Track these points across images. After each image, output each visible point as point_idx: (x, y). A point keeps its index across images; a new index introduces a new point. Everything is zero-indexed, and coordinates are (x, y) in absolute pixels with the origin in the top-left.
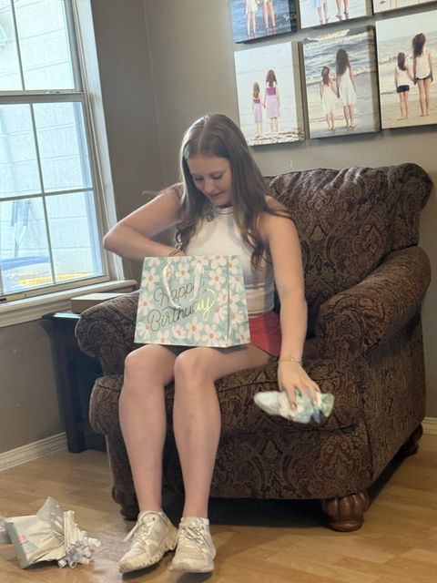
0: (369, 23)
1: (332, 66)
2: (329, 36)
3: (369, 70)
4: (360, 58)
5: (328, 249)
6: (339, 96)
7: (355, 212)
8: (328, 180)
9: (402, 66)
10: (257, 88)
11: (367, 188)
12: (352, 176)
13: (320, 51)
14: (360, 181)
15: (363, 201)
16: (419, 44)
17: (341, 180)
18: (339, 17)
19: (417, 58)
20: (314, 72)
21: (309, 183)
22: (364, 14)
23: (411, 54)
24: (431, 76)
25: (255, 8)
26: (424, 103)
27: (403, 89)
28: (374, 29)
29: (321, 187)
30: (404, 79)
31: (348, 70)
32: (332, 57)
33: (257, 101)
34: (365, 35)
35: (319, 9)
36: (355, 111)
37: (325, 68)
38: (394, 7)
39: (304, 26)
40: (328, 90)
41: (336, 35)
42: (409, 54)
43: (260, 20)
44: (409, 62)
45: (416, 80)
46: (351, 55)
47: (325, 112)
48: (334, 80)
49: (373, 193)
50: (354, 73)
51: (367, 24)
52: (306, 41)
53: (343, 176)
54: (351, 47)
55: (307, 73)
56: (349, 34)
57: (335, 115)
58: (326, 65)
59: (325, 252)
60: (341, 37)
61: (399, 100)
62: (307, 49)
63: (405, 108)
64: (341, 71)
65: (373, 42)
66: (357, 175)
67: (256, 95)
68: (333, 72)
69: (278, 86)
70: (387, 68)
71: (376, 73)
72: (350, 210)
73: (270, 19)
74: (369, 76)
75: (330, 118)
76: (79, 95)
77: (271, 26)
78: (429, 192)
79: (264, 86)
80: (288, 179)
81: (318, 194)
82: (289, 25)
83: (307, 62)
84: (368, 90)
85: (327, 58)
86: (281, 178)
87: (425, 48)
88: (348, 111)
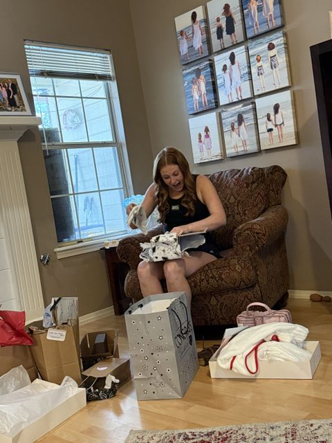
0: (252, 100)
2: (234, 108)
3: (253, 122)
4: (249, 117)
5: (238, 206)
6: (239, 136)
7: (249, 188)
8: (236, 174)
9: (269, 119)
10: (200, 135)
11: (255, 176)
12: (248, 171)
13: (229, 116)
14: (251, 173)
15: (253, 182)
16: (276, 108)
17: (242, 173)
18: (238, 98)
19: (277, 115)
21: (227, 176)
22: (249, 96)
23: (273, 113)
24: (283, 123)
25: (198, 98)
26: (281, 136)
27: (270, 130)
28: (255, 103)
29: (233, 177)
30: (270, 126)
31: (243, 124)
32: (236, 118)
33: (200, 142)
34: (251, 106)
35: (228, 96)
36: (248, 143)
37: (232, 123)
38: (263, 92)
39: (221, 104)
40: (234, 134)
41: (237, 107)
42: (272, 113)
43: (200, 103)
44: (272, 117)
45: (276, 126)
46: (245, 116)
47: (234, 144)
49: (258, 179)
50: (246, 124)
51: (251, 100)
52: (223, 111)
53: (243, 171)
54: (244, 112)
55: (224, 126)
56: (243, 106)
57: (238, 145)
59: (236, 208)
60: (239, 108)
61: (268, 136)
62: (223, 115)
63: (271, 139)
64: (240, 124)
65: (255, 109)
66: (250, 170)
67: (200, 139)
68: (236, 124)
69: (210, 133)
70: (262, 121)
71: (257, 124)
72: (247, 187)
73: (205, 102)
74: (253, 126)
75: (236, 147)
76: (115, 143)
77: (206, 105)
78: (285, 179)
79: (203, 134)
80: (217, 175)
81: (231, 181)
82: (214, 104)
83: (223, 121)
84: (253, 132)
85: (233, 118)
86: (213, 175)
87: (279, 110)
88: (244, 143)
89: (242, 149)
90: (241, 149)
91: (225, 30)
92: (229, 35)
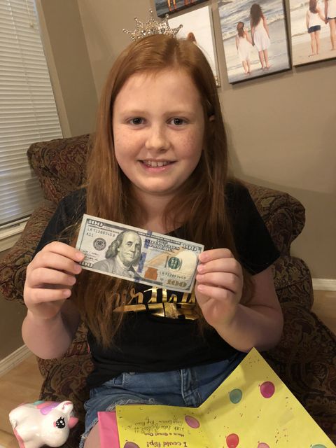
1: (247, 20)
6: (253, 44)
9: (313, 9)
19: (330, 2)
20: (230, 29)
26: (335, 38)
27: (315, 29)
30: (316, 20)
31: (261, 21)
32: (247, 13)
36: (269, 54)
37: (240, 23)
40: (244, 42)
45: (327, 20)
47: (242, 59)
48: (249, 32)
58: (241, 20)
63: (315, 45)
64: (255, 23)
75: (247, 63)
88: (263, 56)
89: (259, 66)
90: (256, 67)
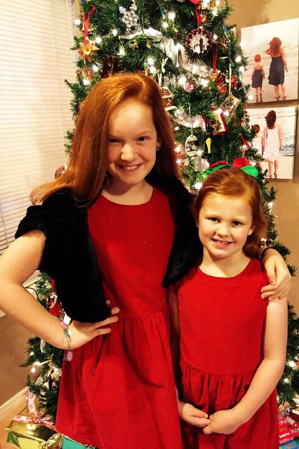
91: (267, 76)
92: (273, 86)
